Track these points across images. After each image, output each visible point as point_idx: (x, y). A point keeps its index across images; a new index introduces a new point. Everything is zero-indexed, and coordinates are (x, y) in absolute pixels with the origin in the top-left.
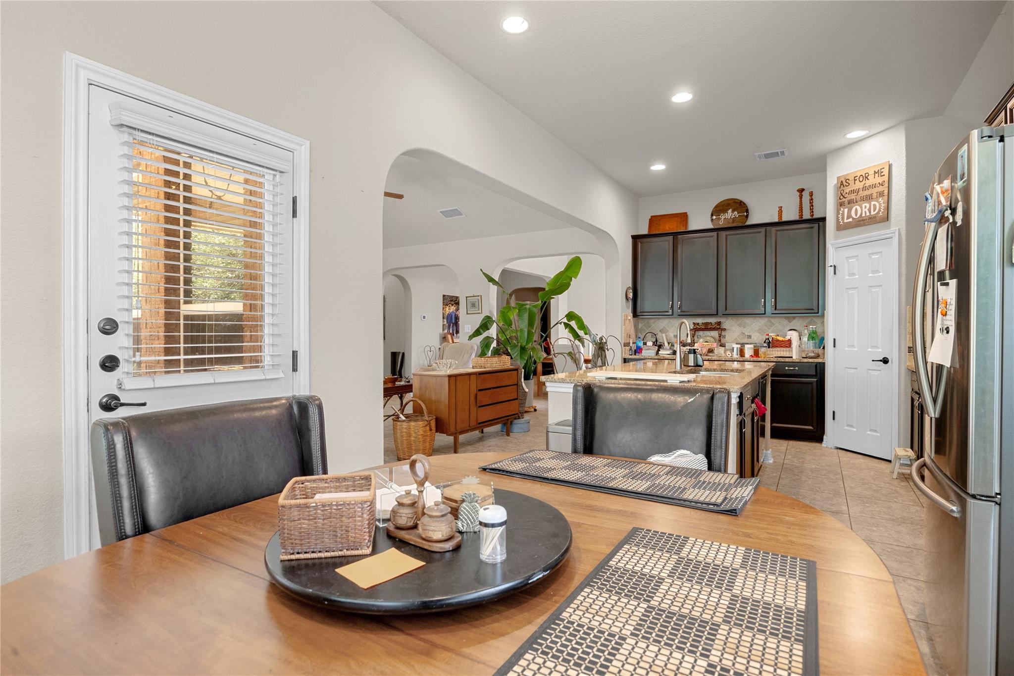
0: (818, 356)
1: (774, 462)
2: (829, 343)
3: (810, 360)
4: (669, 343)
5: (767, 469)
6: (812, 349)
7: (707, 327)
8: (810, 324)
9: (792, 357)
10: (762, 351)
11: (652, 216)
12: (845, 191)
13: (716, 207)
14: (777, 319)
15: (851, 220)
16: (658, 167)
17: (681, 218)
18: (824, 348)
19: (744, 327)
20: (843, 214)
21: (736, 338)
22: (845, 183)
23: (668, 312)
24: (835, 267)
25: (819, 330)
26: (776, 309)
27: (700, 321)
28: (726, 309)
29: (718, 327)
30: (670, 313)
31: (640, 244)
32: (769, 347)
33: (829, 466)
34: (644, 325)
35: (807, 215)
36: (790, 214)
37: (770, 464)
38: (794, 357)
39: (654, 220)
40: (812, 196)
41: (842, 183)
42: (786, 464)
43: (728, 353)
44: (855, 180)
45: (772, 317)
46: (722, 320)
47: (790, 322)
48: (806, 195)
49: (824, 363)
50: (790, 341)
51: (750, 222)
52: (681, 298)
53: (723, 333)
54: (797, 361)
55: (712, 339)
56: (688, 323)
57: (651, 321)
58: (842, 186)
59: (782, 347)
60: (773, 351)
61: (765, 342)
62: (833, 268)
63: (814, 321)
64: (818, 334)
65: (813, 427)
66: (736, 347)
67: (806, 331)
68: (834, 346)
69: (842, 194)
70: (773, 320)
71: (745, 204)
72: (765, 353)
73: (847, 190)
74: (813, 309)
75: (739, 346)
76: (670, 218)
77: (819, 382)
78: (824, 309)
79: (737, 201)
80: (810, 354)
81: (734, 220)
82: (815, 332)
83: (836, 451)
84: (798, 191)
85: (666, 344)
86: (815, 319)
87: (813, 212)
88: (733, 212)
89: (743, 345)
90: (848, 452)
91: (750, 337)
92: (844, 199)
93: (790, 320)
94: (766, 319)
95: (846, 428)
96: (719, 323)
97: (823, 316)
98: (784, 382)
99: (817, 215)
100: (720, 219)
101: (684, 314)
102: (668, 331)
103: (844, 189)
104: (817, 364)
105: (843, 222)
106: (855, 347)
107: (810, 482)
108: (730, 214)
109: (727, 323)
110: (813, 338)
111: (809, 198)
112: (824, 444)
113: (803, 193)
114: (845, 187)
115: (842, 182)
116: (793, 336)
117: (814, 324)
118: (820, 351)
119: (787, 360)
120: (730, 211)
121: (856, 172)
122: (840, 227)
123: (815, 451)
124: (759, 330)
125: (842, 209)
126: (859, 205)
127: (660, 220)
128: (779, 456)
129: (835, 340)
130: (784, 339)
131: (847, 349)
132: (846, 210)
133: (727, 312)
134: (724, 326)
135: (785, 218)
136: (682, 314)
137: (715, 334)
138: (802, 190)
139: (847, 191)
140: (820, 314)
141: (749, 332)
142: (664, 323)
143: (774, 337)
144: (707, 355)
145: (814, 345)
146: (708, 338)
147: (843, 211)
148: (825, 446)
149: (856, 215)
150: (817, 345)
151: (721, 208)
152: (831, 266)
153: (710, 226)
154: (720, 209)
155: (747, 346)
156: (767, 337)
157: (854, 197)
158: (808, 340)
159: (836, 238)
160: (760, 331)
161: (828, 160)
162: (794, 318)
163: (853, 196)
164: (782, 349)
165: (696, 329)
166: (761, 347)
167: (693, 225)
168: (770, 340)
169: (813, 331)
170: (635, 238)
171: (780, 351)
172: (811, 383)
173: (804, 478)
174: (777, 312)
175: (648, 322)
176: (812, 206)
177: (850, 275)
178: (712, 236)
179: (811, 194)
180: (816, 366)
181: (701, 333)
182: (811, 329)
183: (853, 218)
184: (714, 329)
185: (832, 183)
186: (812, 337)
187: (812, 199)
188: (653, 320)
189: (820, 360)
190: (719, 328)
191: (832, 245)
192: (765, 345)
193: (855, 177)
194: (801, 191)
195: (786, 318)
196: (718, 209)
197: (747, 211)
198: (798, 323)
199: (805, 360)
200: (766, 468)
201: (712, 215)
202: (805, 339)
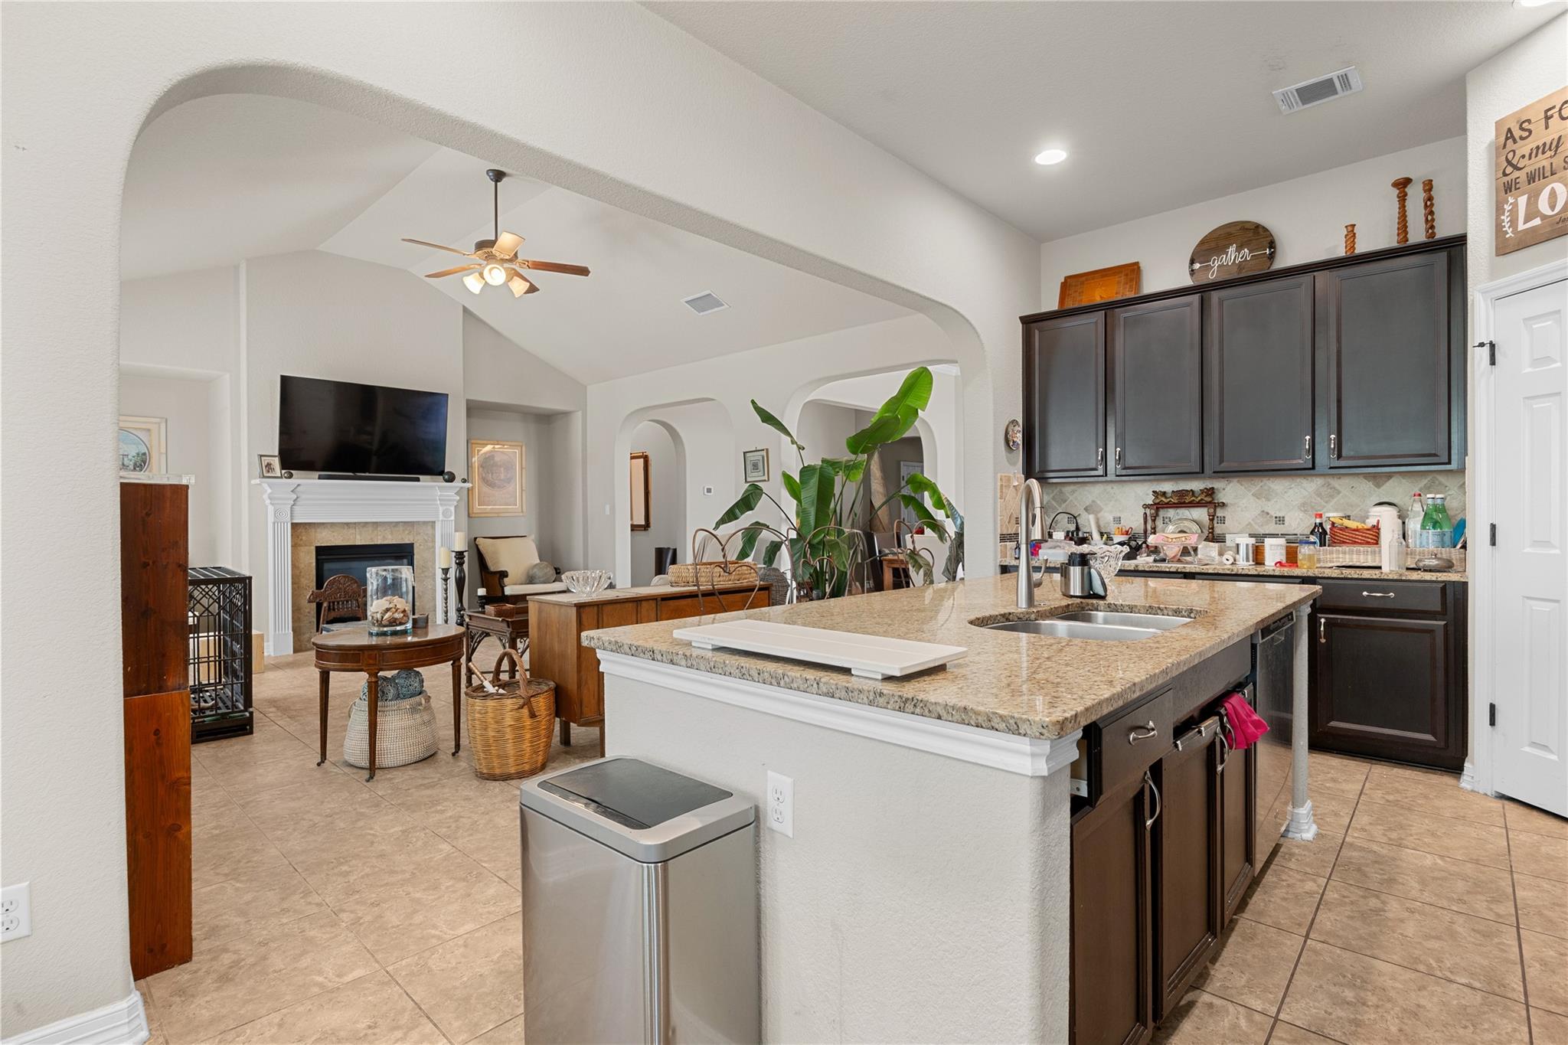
0: (1448, 566)
1: (1319, 836)
2: (1477, 534)
3: (1428, 576)
4: (1102, 534)
5: (1292, 865)
6: (1432, 548)
7: (1183, 501)
8: (1428, 489)
9: (1380, 568)
10: (1304, 551)
11: (1066, 278)
12: (1519, 154)
13: (1202, 243)
14: (1346, 481)
15: (1537, 222)
16: (1052, 155)
17: (1127, 275)
18: (1464, 547)
19: (1268, 500)
20: (1514, 213)
21: (1249, 524)
22: (1517, 133)
23: (1096, 469)
24: (1492, 346)
25: (1452, 504)
26: (1339, 456)
27: (1168, 487)
28: (1221, 461)
29: (1209, 500)
30: (1100, 472)
31: (1037, 332)
32: (1323, 544)
33: (1477, 862)
34: (1053, 498)
35: (1417, 234)
36: (1377, 236)
37: (1305, 846)
38: (1386, 569)
39: (1070, 285)
40: (1430, 190)
41: (1509, 136)
42: (1351, 845)
43: (1229, 555)
44: (1547, 118)
45: (1333, 475)
46: (1217, 484)
47: (1378, 486)
48: (1416, 194)
49: (1465, 584)
50: (1376, 530)
51: (1281, 263)
52: (1121, 441)
53: (1220, 513)
54: (1391, 577)
55: (1195, 527)
56: (1142, 493)
57: (1067, 489)
58: (1510, 141)
59: (1355, 543)
60: (1331, 553)
61: (1312, 532)
62: (1486, 349)
63: (1440, 484)
64: (1450, 513)
65: (1434, 735)
66: (1246, 541)
67: (1417, 507)
68: (1493, 543)
69: (1509, 163)
70: (1335, 483)
71: (1265, 230)
72: (1310, 557)
73: (1525, 148)
74: (1435, 455)
75: (1253, 541)
76: (1103, 276)
77: (1451, 628)
78: (1464, 452)
79: (1247, 226)
80: (1427, 562)
81: (1241, 266)
82: (1441, 509)
83: (1498, 805)
84: (1396, 185)
85: (1096, 536)
86: (1442, 479)
87: (1432, 227)
88: (1238, 250)
89: (1260, 538)
90: (1535, 813)
91: (1281, 520)
92: (1517, 174)
93: (1378, 480)
94: (1319, 481)
95: (1527, 749)
96: (1211, 492)
97: (1462, 471)
98: (1358, 626)
99: (1443, 231)
100: (1209, 268)
101: (1132, 472)
102: (1101, 510)
103: (1514, 147)
104: (1445, 587)
105: (1515, 231)
106: (1554, 547)
107: (1410, 929)
108: (1233, 256)
109: (1229, 491)
110: (1436, 524)
111: (1423, 195)
112: (1466, 781)
113: (1409, 190)
114: (1520, 143)
115: (1509, 130)
116: (1386, 519)
117: (1443, 488)
118: (1455, 554)
119: (1366, 574)
120: (1232, 249)
121: (1550, 96)
122: (1504, 247)
123: (1437, 803)
124: (1304, 504)
125: (1511, 200)
126: (1560, 180)
127: (1082, 283)
128: (1336, 814)
129: (1493, 527)
130: (1360, 526)
131: (1528, 550)
132: (1523, 201)
133: (1224, 466)
134: (1221, 497)
135: (1361, 248)
136: (1124, 472)
137: (1201, 514)
138: (1407, 181)
139: (1526, 151)
140: (1454, 466)
141: (1280, 510)
142: (1092, 493)
143: (1338, 522)
144: (1179, 561)
145: (1436, 538)
146: (1186, 523)
147: (1515, 205)
148: (1469, 787)
149: (1553, 208)
150: (1447, 539)
151: (1213, 245)
152: (1482, 345)
153: (1188, 282)
154: (1210, 246)
155: (1268, 541)
156: (1318, 521)
157: (1546, 163)
158: (1423, 527)
159: (1494, 274)
160: (1304, 507)
161: (1470, 88)
162: (1390, 476)
163: (1542, 161)
164: (1355, 548)
165: (1160, 505)
166: (1301, 542)
167: (1152, 284)
168: (1328, 527)
169: (1435, 506)
170: (1029, 322)
171: (1351, 552)
172: (1430, 631)
173: (1394, 908)
174: (1342, 463)
175: (1061, 492)
176: (1432, 213)
177: (1536, 362)
178: (1188, 305)
179: (1428, 186)
180: (1444, 589)
181: (1171, 513)
182: (1430, 502)
183: (1544, 217)
184: (1199, 504)
185: (1481, 136)
186: (1434, 518)
187: (1430, 199)
188: (1072, 487)
189: (1452, 577)
190: (1210, 502)
191: (1484, 292)
192: (1313, 538)
193: (1546, 111)
194: (1403, 184)
195: (1367, 476)
196: (1206, 247)
197: (1272, 245)
198: (1399, 489)
199: (1415, 576)
200: (1292, 855)
201: (1192, 262)
202: (1414, 525)
